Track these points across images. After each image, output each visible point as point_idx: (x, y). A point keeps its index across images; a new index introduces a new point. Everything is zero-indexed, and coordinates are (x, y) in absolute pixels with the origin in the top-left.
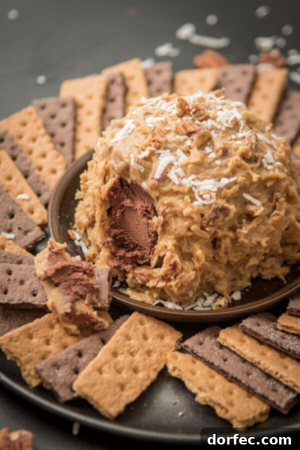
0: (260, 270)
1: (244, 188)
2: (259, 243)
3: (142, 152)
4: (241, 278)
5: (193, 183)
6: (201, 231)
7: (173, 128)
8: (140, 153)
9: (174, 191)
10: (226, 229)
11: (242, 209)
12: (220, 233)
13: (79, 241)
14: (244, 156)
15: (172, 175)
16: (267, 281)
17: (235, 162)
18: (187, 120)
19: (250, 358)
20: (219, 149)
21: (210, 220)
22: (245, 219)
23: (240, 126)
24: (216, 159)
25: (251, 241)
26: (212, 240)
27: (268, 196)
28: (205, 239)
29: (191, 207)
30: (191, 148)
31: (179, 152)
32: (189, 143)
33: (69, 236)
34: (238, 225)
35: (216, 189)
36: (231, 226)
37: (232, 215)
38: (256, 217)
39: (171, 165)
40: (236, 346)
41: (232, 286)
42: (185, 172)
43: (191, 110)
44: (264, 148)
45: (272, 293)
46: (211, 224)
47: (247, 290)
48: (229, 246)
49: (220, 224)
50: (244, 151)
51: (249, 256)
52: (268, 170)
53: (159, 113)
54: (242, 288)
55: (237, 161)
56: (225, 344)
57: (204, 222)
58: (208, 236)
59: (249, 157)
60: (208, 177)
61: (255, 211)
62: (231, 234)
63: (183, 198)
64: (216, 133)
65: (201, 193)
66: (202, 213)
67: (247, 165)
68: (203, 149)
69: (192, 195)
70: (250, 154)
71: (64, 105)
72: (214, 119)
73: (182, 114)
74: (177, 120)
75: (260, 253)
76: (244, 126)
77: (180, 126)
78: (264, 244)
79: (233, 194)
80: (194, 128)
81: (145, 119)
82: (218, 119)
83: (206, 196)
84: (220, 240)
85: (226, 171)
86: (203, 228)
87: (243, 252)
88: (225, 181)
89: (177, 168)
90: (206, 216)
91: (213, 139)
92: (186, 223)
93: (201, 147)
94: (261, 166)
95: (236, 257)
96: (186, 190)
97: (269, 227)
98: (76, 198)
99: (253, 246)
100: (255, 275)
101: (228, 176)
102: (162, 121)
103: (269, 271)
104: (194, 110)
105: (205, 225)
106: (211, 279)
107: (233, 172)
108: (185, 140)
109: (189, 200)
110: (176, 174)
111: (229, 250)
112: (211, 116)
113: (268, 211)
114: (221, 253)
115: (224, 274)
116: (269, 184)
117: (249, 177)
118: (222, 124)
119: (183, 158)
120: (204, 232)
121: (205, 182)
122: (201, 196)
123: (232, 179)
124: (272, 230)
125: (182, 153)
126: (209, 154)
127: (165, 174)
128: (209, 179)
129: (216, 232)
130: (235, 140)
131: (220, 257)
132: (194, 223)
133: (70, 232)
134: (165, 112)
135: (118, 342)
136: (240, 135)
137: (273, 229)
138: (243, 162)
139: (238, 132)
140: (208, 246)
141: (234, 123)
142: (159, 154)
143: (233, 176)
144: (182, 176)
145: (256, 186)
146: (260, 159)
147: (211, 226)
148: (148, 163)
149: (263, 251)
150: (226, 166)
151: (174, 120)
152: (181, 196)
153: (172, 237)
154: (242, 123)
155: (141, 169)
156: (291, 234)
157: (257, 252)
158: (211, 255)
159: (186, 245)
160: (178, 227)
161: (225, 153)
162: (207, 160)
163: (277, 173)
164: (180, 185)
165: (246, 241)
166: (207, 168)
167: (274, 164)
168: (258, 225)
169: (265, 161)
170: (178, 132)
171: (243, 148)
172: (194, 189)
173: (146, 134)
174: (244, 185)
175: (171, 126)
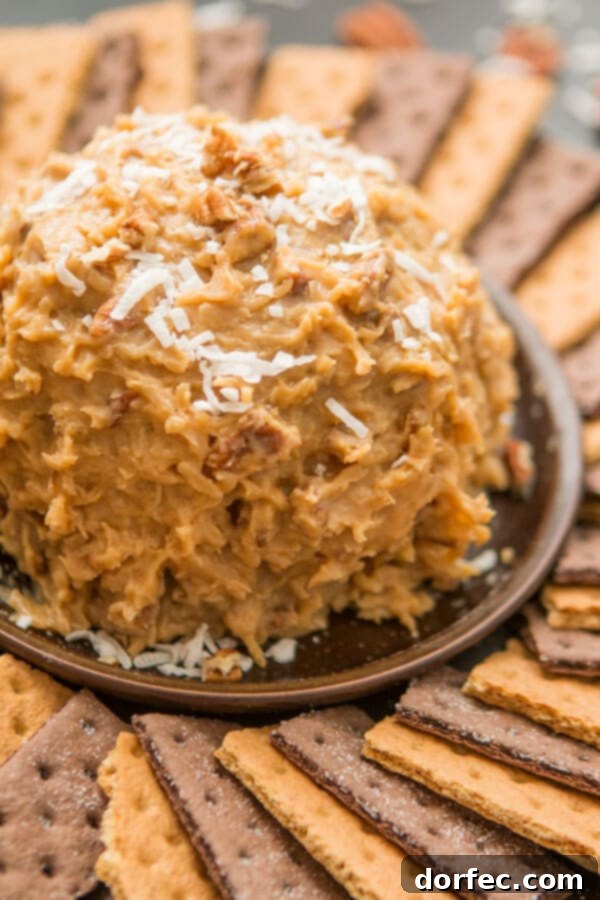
0: (355, 595)
1: (332, 387)
2: (348, 531)
3: (94, 248)
4: (298, 608)
5: (204, 352)
6: (202, 478)
7: (185, 202)
8: (88, 249)
9: (154, 363)
10: (267, 483)
11: (318, 439)
12: (251, 491)
14: (346, 305)
15: (155, 321)
16: (370, 623)
17: (319, 318)
18: (223, 188)
19: (285, 816)
20: (287, 278)
21: (230, 453)
22: (324, 463)
23: (356, 224)
24: (272, 301)
25: (325, 524)
26: (229, 503)
27: (395, 415)
28: (209, 498)
29: (188, 412)
30: (215, 263)
31: (186, 265)
32: (212, 247)
34: (301, 477)
35: (256, 379)
36: (284, 476)
37: (285, 452)
38: (349, 465)
39: (159, 293)
40: (256, 778)
41: (273, 624)
42: (192, 323)
43: (237, 164)
44: (408, 291)
45: (377, 658)
46: (230, 463)
47: (316, 640)
48: (270, 526)
49: (255, 468)
50: (348, 292)
51: (321, 558)
52: (403, 351)
53: (160, 156)
54: (301, 633)
55: (324, 314)
56: (232, 769)
57: (214, 457)
58: (218, 494)
59: (358, 311)
60: (246, 344)
61: (348, 450)
62: (279, 498)
63: (173, 385)
64: (289, 232)
65: (219, 382)
66: (214, 434)
67: (350, 329)
68: (247, 270)
69: (198, 382)
70: (363, 302)
72: (295, 194)
73: (215, 168)
74: (199, 181)
75: (353, 554)
76: (366, 227)
77: (202, 200)
78: (360, 536)
79: (299, 396)
80: (233, 211)
81: (121, 166)
82: (303, 198)
83: (230, 392)
84: (249, 506)
85: (293, 335)
86: (208, 471)
87: (305, 546)
88: (284, 361)
89: (173, 306)
90: (222, 443)
91: (279, 249)
92: (168, 453)
93: (243, 263)
94: (388, 336)
95: (284, 554)
96: (183, 366)
97: (379, 492)
99: (330, 535)
100: (340, 604)
101: (295, 351)
102: (160, 179)
103: (379, 601)
104: (243, 165)
105: (214, 465)
106: (215, 599)
107: (311, 342)
108: (207, 239)
109: (188, 395)
110: (168, 321)
111: (269, 537)
112: (286, 186)
113: (384, 452)
114: (248, 539)
115: (249, 590)
116: (400, 385)
117: (348, 360)
118: (311, 212)
119: (193, 285)
120: (209, 482)
121: (237, 355)
122: (217, 390)
123: (305, 360)
124: (388, 503)
125: (192, 269)
126: (260, 283)
127: (139, 314)
128: (245, 349)
129: (239, 487)
130: (337, 258)
131: (243, 548)
132: (192, 456)
134: (176, 156)
136: (349, 249)
137: (390, 500)
138: (341, 321)
139: (347, 238)
140: (214, 517)
141: (340, 215)
142: (135, 262)
143: (307, 353)
144: (180, 329)
145: (364, 385)
146: (386, 319)
147: (230, 470)
148: (103, 281)
149: (358, 550)
150: (295, 322)
151: (192, 181)
152: (169, 379)
153: (126, 475)
154: (364, 218)
155: (78, 287)
156: (444, 520)
157: (343, 551)
158: (218, 540)
159: (158, 500)
160: (148, 456)
161: (298, 289)
162: (251, 300)
163: (425, 361)
164: (171, 351)
165: (313, 522)
166: (248, 320)
167: (425, 335)
168: (353, 485)
169: (398, 326)
170: (195, 216)
171: (346, 284)
172: (203, 367)
173: (113, 206)
174: (334, 380)
175: (179, 196)
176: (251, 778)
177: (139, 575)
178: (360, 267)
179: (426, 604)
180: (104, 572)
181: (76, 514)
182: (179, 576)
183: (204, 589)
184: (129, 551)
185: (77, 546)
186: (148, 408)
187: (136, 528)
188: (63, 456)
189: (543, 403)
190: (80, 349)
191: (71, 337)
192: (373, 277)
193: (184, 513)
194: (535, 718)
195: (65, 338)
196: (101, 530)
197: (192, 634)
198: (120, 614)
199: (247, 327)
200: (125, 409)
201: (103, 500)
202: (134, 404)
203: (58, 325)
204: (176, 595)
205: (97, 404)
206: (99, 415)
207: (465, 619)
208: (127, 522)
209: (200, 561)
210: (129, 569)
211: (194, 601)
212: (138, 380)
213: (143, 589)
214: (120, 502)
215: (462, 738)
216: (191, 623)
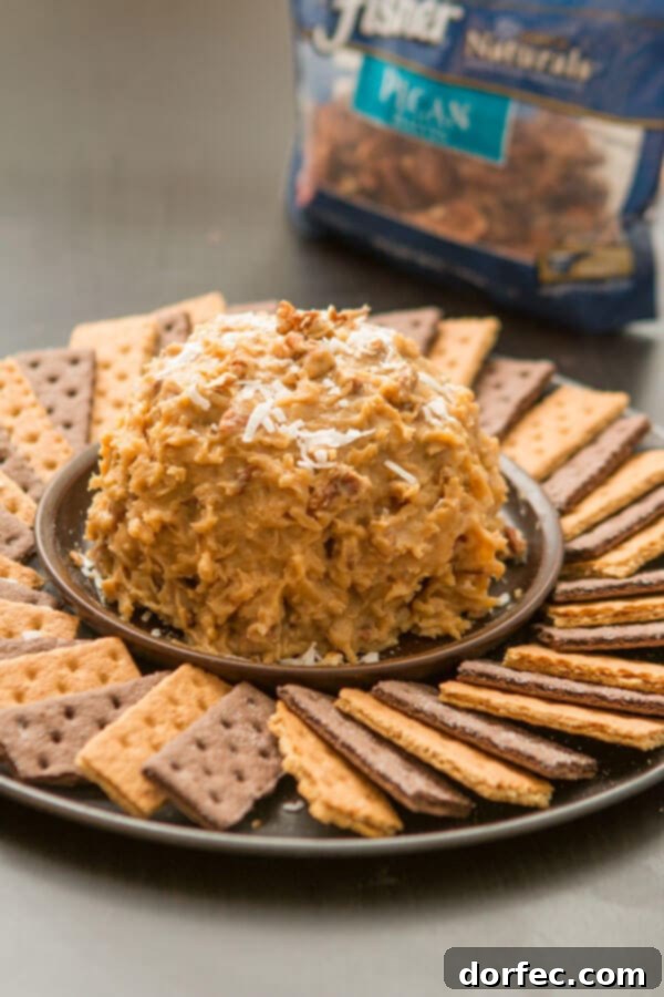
0: (416, 619)
1: (387, 452)
2: (410, 552)
3: (213, 380)
4: (378, 625)
5: (299, 434)
6: (308, 518)
7: (270, 348)
8: (208, 381)
9: (265, 444)
10: (352, 520)
11: (382, 487)
12: (341, 525)
13: (91, 569)
14: (390, 397)
16: (429, 639)
17: (374, 405)
18: (295, 337)
20: (348, 382)
21: (325, 497)
22: (388, 507)
23: (388, 353)
24: (340, 398)
25: (394, 544)
26: (325, 540)
27: (431, 473)
28: (313, 533)
29: (294, 472)
30: (298, 378)
31: (278, 383)
32: (294, 369)
33: (72, 560)
35: (337, 445)
36: (361, 516)
37: (362, 493)
38: (406, 501)
41: (362, 639)
42: (287, 416)
43: (302, 320)
44: (429, 393)
46: (325, 504)
47: (392, 654)
48: (356, 551)
49: (342, 507)
50: (390, 389)
51: (391, 580)
52: (431, 426)
53: (245, 328)
54: (382, 647)
55: (377, 402)
57: (314, 500)
58: (319, 528)
59: (398, 400)
60: (326, 426)
61: (404, 490)
62: (360, 530)
63: (281, 457)
64: (344, 359)
65: (310, 450)
66: (312, 485)
67: (395, 411)
68: (320, 381)
69: (297, 452)
70: (401, 395)
71: (75, 361)
72: (344, 338)
73: (286, 327)
74: (277, 336)
75: (413, 575)
76: (394, 355)
77: (283, 345)
78: (419, 554)
79: (368, 458)
80: (306, 345)
81: (221, 336)
82: (350, 341)
83: (321, 453)
84: (340, 540)
85: (357, 418)
86: (310, 512)
87: (381, 570)
88: (354, 434)
90: (319, 491)
91: (338, 367)
92: (281, 504)
93: (317, 377)
94: (420, 419)
95: (367, 576)
96: (286, 443)
97: (428, 524)
98: (89, 489)
99: (398, 555)
101: (360, 427)
102: (249, 338)
103: (432, 622)
104: (307, 320)
105: (314, 507)
106: (321, 616)
107: (369, 421)
108: (288, 366)
109: (291, 460)
110: (270, 416)
111: (356, 559)
112: (337, 333)
113: (427, 496)
114: (341, 565)
115: (345, 608)
116: (433, 450)
117: (397, 431)
118: (356, 348)
119: (285, 394)
120: (312, 520)
121: (321, 433)
122: (310, 455)
123: (367, 433)
124: (434, 531)
125: (282, 385)
126: (330, 388)
128: (327, 429)
129: (332, 525)
130: (377, 373)
131: (338, 571)
132: (299, 502)
133: (75, 554)
134: (256, 327)
135: (154, 703)
136: (386, 366)
137: (436, 529)
138: (388, 406)
139: (383, 360)
140: (316, 552)
141: (375, 349)
142: (242, 386)
143: (369, 428)
144: (280, 421)
145: (409, 451)
146: (418, 406)
147: (325, 509)
148: (221, 399)
149: (419, 571)
150: (358, 410)
151: (272, 337)
152: (277, 454)
153: (253, 526)
154: (392, 350)
155: (205, 404)
156: (472, 552)
157: (407, 572)
158: (321, 567)
159: (276, 544)
160: (267, 509)
161: (356, 389)
162: (325, 399)
163: (447, 432)
164: (276, 435)
165: (386, 542)
166: (325, 412)
167: (445, 419)
168: (410, 519)
169: (426, 410)
170: (279, 354)
171: (388, 382)
172: (299, 443)
173: (220, 355)
174: (389, 445)
175: (265, 344)
176: (361, 711)
177: (267, 602)
178: (396, 374)
179: (467, 625)
180: (243, 603)
181: (217, 566)
182: (295, 599)
183: (312, 609)
184: (258, 585)
185: (219, 593)
186: (265, 474)
187: (262, 569)
188: (207, 519)
189: (528, 505)
190: (212, 445)
191: (204, 438)
192: (406, 379)
193: (296, 548)
194: (556, 672)
195: (201, 439)
196: (236, 575)
197: (305, 650)
198: (256, 632)
199: (324, 416)
200: (249, 479)
201: (237, 552)
202: (254, 474)
203: (193, 433)
204: (293, 619)
205: (228, 480)
206: (230, 486)
207: (496, 621)
208: (254, 565)
209: (310, 584)
210: (258, 600)
211: (306, 619)
212: (255, 457)
213: (271, 612)
214: (248, 551)
215: (508, 683)
216: (304, 643)
